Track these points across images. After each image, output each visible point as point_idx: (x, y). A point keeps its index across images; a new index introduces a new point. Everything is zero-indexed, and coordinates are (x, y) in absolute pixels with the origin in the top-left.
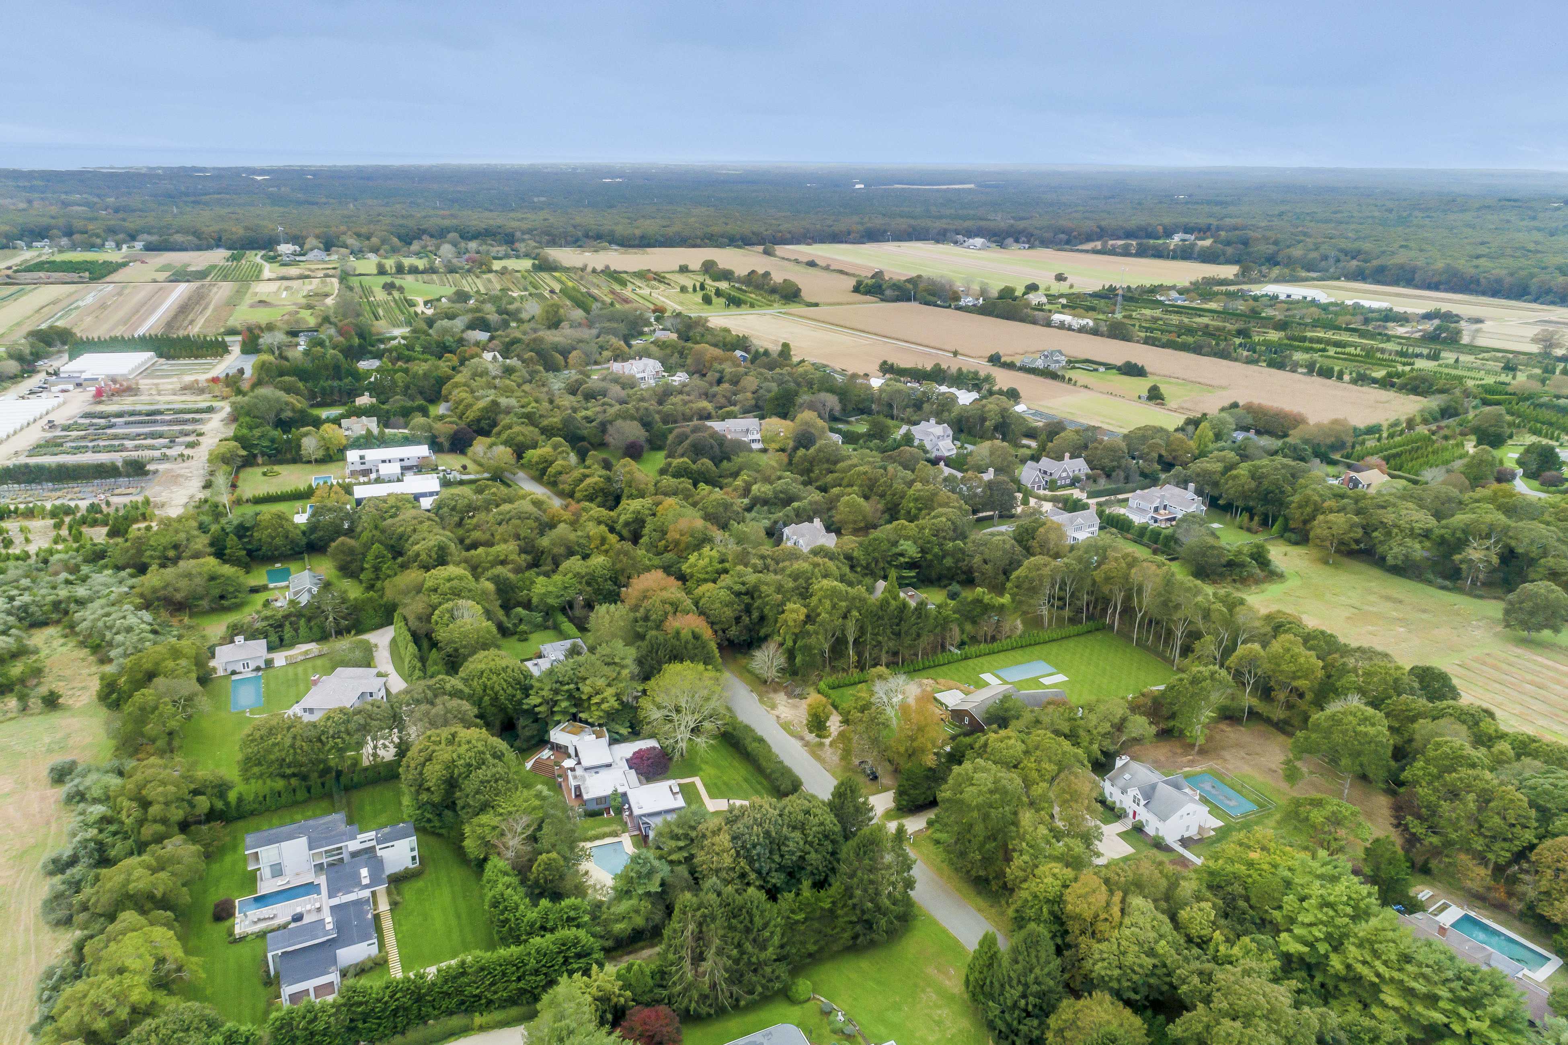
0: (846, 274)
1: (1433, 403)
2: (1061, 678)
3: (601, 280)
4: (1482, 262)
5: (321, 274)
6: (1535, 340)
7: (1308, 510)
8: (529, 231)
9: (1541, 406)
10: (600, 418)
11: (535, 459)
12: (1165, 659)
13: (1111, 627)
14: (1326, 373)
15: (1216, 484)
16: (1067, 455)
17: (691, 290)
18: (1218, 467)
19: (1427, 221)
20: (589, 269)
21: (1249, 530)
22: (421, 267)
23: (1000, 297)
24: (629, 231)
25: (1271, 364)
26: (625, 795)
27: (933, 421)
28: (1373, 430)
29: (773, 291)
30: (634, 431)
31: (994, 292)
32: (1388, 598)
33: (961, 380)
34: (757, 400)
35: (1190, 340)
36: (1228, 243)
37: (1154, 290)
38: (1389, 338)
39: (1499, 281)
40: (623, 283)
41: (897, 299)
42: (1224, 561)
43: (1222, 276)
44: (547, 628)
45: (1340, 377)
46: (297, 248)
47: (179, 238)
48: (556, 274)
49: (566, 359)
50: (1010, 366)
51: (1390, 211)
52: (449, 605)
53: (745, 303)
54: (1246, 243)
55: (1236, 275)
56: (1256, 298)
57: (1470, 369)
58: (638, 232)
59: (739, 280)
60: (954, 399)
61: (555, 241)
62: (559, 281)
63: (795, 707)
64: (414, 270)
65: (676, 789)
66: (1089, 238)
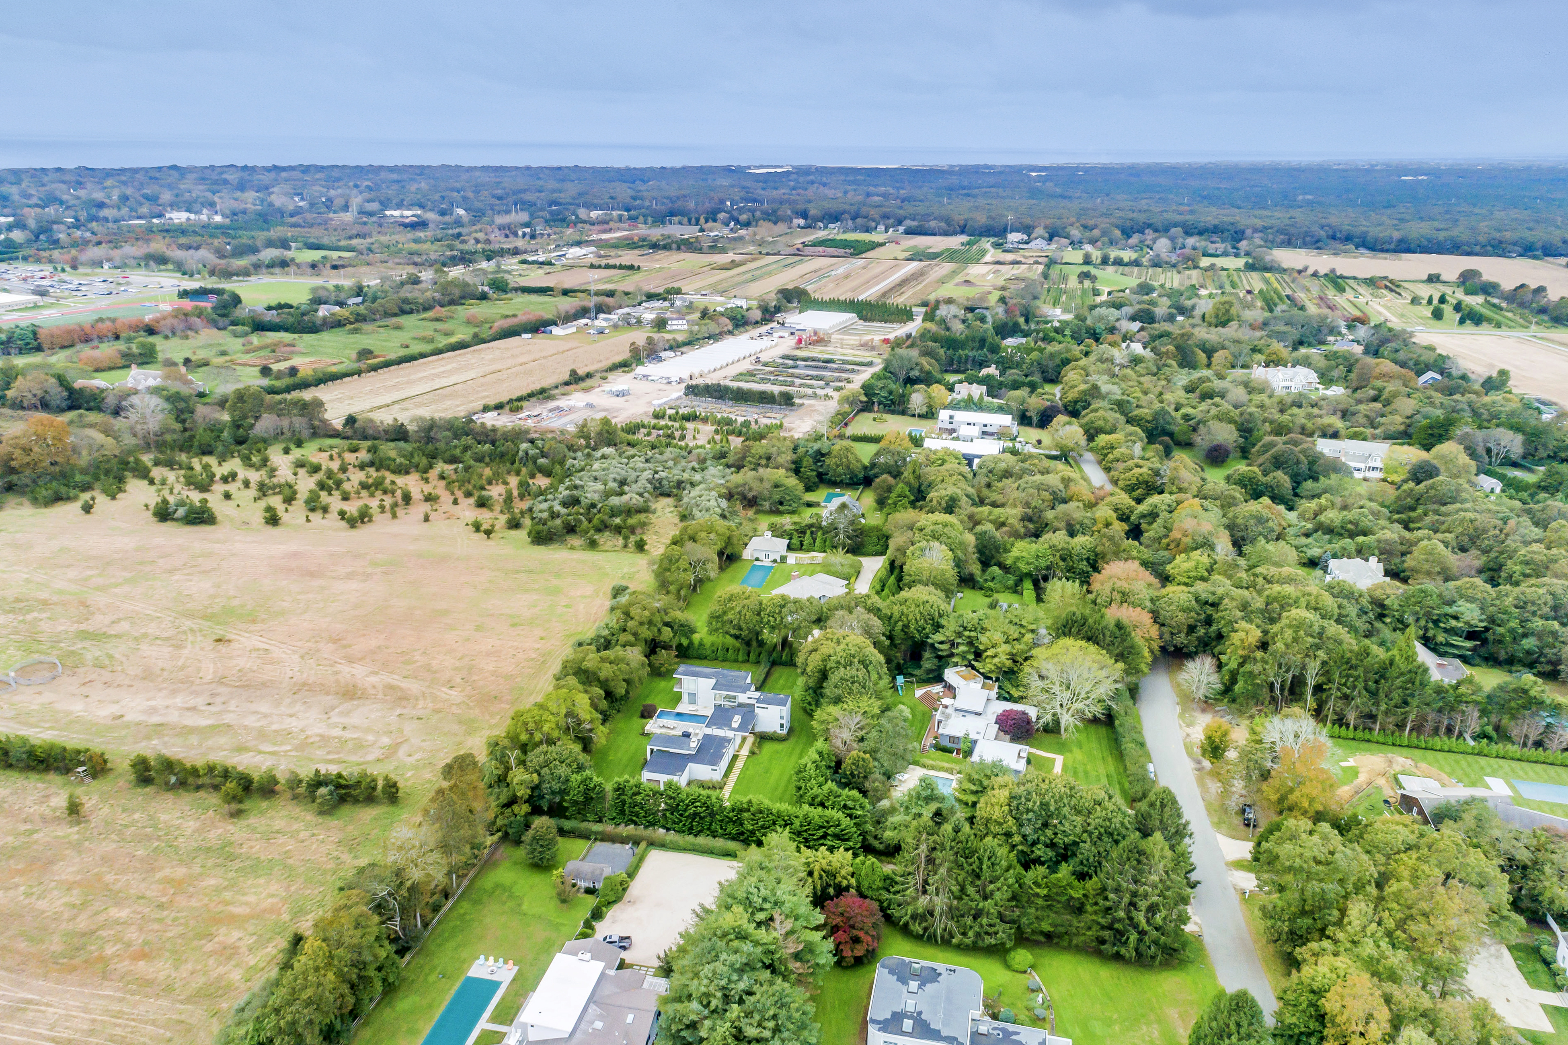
3: (1317, 284)
5: (1031, 261)
8: (1265, 230)
10: (1200, 417)
11: (1101, 445)
17: (1425, 301)
22: (1126, 260)
24: (1394, 235)
29: (1540, 309)
30: (1223, 435)
34: (1408, 425)
40: (1342, 289)
46: (1025, 237)
47: (933, 224)
48: (1267, 275)
49: (1209, 357)
52: (924, 544)
53: (1490, 321)
58: (1402, 236)
59: (1500, 295)
61: (1288, 241)
62: (1266, 281)
64: (1118, 262)
65: (1026, 755)
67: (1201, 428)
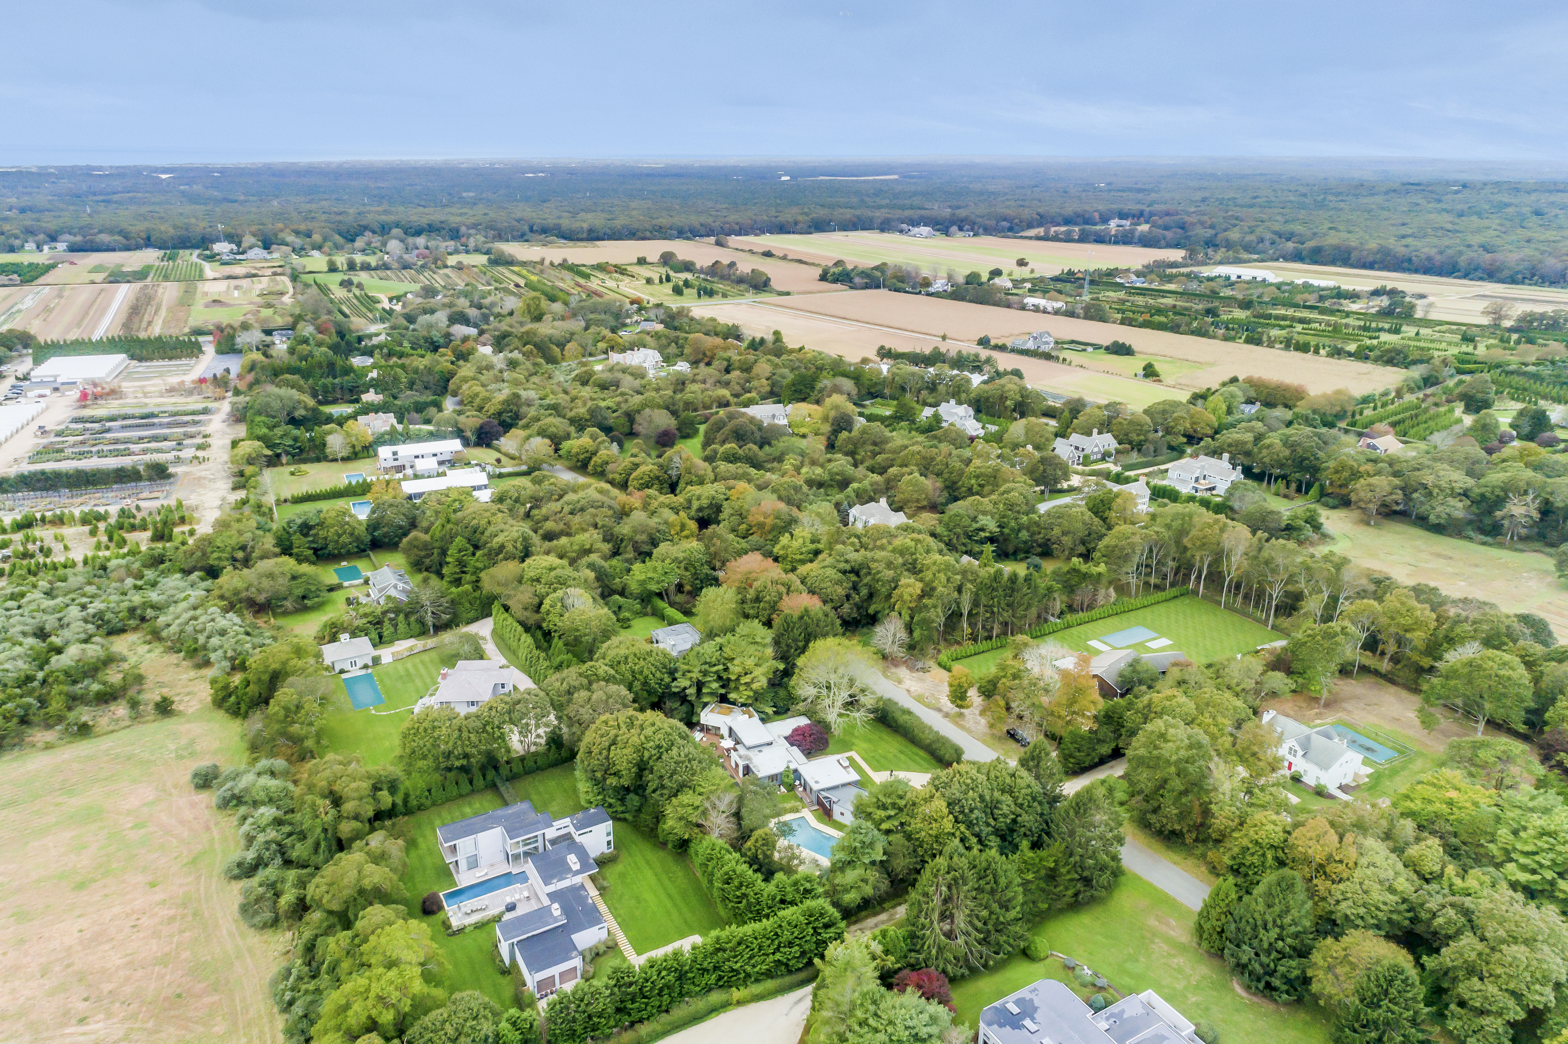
0: (805, 263)
1: (1416, 373)
2: (1164, 642)
4: (1409, 241)
5: (267, 272)
6: (1485, 313)
7: (1346, 474)
8: (475, 226)
9: (1512, 373)
10: (624, 407)
11: (574, 451)
12: (1258, 621)
13: (1195, 593)
14: (1303, 348)
15: (1248, 454)
16: (1095, 431)
17: (657, 281)
18: (1249, 437)
19: (1342, 205)
20: (547, 263)
21: (1285, 496)
22: (372, 264)
23: (967, 283)
24: (574, 226)
25: (1249, 341)
26: (796, 771)
27: (953, 402)
28: (1366, 400)
29: (741, 281)
30: (664, 420)
31: (961, 280)
32: (1439, 555)
33: (959, 362)
34: (773, 385)
35: (1163, 319)
36: (1166, 228)
37: (1112, 273)
38: (1348, 314)
39: (1430, 260)
41: (867, 287)
42: (1283, 525)
43: (1172, 259)
44: (646, 615)
45: (1317, 352)
46: (234, 246)
48: (515, 268)
50: (1002, 348)
51: (1305, 195)
52: (560, 593)
53: (717, 293)
54: (1182, 227)
55: (1183, 258)
56: (1210, 279)
57: (1432, 341)
58: (585, 226)
59: (701, 271)
60: (968, 381)
61: (501, 236)
63: (922, 680)
64: (367, 267)
66: (1030, 226)
67: (638, 418)
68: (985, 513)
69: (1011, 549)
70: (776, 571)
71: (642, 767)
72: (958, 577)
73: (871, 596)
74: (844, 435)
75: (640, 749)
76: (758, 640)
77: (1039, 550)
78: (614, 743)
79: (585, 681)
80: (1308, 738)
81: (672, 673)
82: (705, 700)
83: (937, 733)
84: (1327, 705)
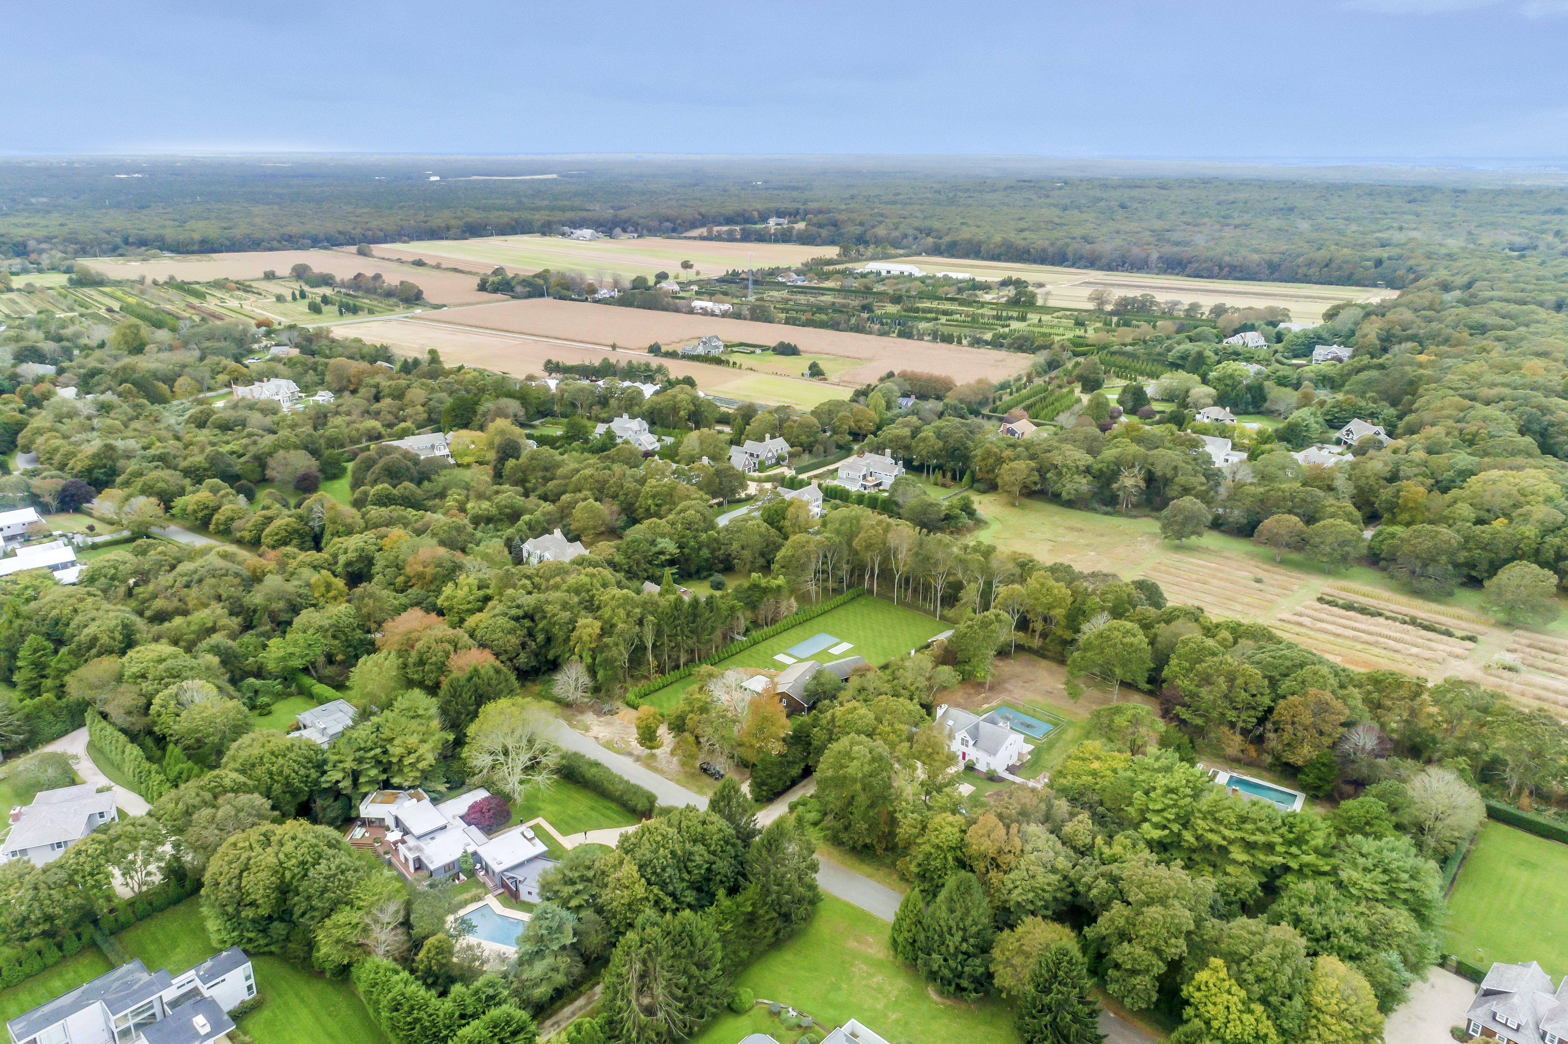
0: (462, 272)
1: (1041, 358)
2: (846, 646)
3: (172, 293)
4: (1026, 234)
6: (1090, 299)
7: (991, 461)
8: (48, 239)
9: (1115, 353)
10: (253, 450)
11: (190, 508)
12: (927, 612)
13: (870, 592)
14: (947, 339)
15: (907, 448)
16: (768, 436)
17: (289, 298)
18: (907, 432)
19: (970, 201)
20: (149, 281)
21: (944, 486)
23: (634, 288)
24: (183, 236)
25: (901, 335)
26: (475, 854)
27: (626, 416)
28: (1003, 386)
29: (389, 294)
30: (303, 462)
31: (627, 284)
32: (1071, 529)
33: (632, 372)
34: (430, 412)
35: (824, 317)
36: (820, 226)
37: (774, 272)
38: (983, 305)
39: (1044, 250)
40: (201, 296)
41: (529, 296)
42: (942, 515)
43: (828, 257)
44: (291, 695)
45: (960, 342)
49: (171, 387)
50: (673, 355)
51: (939, 192)
52: (173, 689)
53: (362, 309)
54: (835, 224)
55: (839, 255)
56: (864, 276)
57: (1052, 327)
58: (197, 236)
59: (343, 285)
60: (640, 393)
61: (84, 251)
62: (112, 296)
63: (610, 724)
65: (530, 834)
66: (693, 226)
67: (271, 462)
68: (663, 536)
69: (693, 569)
70: (441, 628)
71: (284, 890)
72: (638, 610)
73: (549, 640)
74: (511, 463)
75: (279, 869)
76: (421, 712)
77: (721, 566)
78: (246, 868)
79: (208, 796)
80: (977, 727)
81: (321, 767)
82: (364, 790)
83: (627, 782)
84: (991, 688)
